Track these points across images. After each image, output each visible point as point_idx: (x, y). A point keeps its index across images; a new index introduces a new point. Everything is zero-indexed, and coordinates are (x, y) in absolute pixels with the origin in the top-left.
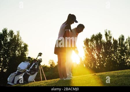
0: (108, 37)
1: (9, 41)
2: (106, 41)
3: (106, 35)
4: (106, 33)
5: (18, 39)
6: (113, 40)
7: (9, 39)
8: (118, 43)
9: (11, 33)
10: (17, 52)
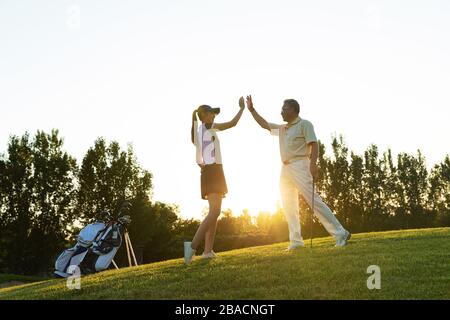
0: (340, 151)
1: (109, 165)
2: (333, 159)
3: (335, 145)
4: (335, 141)
5: (130, 161)
6: (352, 156)
7: (109, 161)
8: (364, 163)
9: (115, 148)
10: (127, 190)
